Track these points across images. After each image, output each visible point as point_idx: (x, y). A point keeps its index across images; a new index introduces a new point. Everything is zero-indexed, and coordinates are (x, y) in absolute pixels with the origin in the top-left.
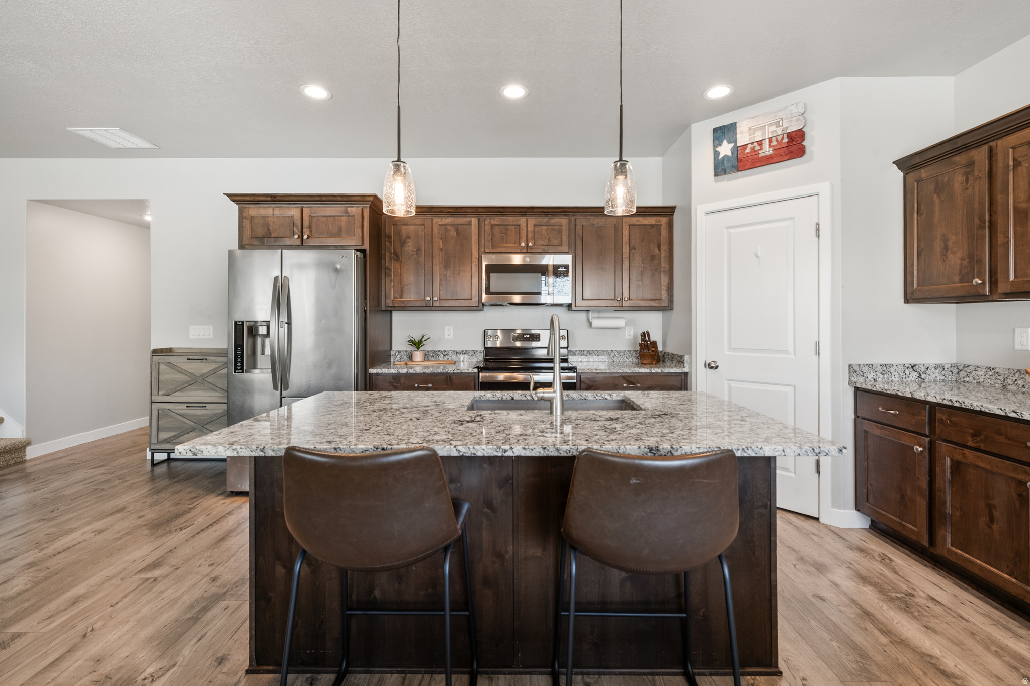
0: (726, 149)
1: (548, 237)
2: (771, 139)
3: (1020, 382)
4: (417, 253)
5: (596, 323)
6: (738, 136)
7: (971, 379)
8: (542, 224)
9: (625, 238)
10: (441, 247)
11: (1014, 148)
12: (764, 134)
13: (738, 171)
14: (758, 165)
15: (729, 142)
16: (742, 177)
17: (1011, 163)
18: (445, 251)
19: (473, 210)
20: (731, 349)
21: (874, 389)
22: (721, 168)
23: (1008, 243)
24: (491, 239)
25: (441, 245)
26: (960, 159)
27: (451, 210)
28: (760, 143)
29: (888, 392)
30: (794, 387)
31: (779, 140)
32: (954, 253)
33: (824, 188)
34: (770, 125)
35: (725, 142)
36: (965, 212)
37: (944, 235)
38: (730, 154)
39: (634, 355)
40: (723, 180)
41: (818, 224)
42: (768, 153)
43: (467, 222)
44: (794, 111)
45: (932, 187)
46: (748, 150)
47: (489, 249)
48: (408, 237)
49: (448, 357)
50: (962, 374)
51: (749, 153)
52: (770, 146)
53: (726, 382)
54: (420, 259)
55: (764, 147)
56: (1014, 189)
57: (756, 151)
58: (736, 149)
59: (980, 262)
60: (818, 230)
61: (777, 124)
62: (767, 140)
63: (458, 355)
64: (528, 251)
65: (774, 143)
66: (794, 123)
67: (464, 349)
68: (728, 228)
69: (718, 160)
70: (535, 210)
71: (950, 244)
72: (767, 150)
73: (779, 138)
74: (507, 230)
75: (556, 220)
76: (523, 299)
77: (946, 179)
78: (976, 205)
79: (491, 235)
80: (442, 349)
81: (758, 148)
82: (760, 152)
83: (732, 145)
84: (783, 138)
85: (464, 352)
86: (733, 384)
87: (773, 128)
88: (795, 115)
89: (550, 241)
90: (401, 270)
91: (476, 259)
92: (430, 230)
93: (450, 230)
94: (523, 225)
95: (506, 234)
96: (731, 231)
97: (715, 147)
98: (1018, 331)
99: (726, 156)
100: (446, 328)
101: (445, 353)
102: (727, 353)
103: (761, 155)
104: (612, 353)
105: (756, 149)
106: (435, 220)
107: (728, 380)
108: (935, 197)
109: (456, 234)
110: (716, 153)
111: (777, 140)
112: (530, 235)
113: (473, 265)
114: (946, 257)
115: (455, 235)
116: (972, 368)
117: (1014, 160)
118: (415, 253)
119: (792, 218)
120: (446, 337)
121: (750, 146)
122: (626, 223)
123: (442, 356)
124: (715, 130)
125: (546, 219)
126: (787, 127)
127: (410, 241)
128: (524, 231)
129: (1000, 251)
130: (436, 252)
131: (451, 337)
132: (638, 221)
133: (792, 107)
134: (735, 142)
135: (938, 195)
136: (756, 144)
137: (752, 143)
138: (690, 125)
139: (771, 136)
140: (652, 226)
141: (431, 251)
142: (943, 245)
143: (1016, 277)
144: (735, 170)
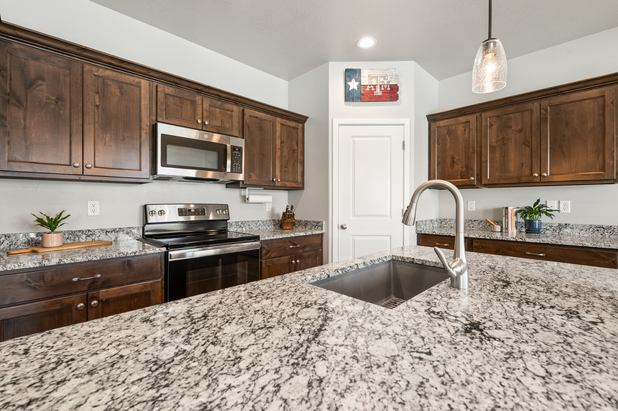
0: (353, 85)
1: (221, 119)
2: (381, 85)
3: (471, 225)
4: (57, 102)
5: (252, 199)
6: (362, 78)
7: (448, 225)
8: (217, 106)
9: (278, 134)
10: (98, 104)
11: (490, 118)
12: (377, 81)
13: (361, 101)
14: (373, 100)
15: (356, 81)
16: (362, 106)
17: (488, 124)
18: (104, 109)
19: (144, 71)
20: (354, 215)
21: (434, 234)
22: (350, 97)
23: (487, 161)
24: (164, 108)
25: (97, 100)
26: (462, 119)
27: (113, 62)
28: (375, 86)
29: (444, 234)
30: (391, 236)
31: (386, 88)
32: (457, 164)
33: (407, 122)
34: (381, 77)
35: (353, 80)
36: (464, 145)
37: (452, 156)
38: (356, 89)
39: (272, 223)
40: (350, 105)
41: (404, 142)
42: (379, 94)
43: (136, 82)
44: (393, 73)
45: (446, 131)
46: (367, 89)
47: (163, 118)
48: (41, 77)
49: (93, 238)
50: (443, 223)
51: (368, 91)
52: (380, 90)
53: (351, 237)
54: (62, 112)
55: (377, 90)
56: (489, 137)
57: (372, 91)
58: (360, 86)
59: (472, 169)
60: (404, 145)
61: (384, 78)
62: (379, 86)
63: (109, 234)
64: (204, 129)
65: (383, 89)
66: (393, 80)
67: (117, 226)
68: (353, 137)
69: (349, 91)
70: (212, 91)
71: (455, 160)
72: (378, 92)
73: (386, 87)
74: (182, 103)
75: (228, 106)
76: (197, 173)
77: (453, 128)
78: (471, 143)
79: (165, 104)
80: (84, 228)
81: (373, 89)
82: (375, 92)
83: (358, 83)
84: (387, 87)
85: (117, 230)
86: (355, 238)
87: (382, 79)
88: (394, 75)
89: (223, 124)
90: (25, 120)
91: (147, 126)
92: (80, 78)
93: (110, 85)
94: (200, 102)
95: (180, 107)
96: (355, 139)
97: (346, 82)
98: (469, 202)
99: (353, 89)
100: (90, 203)
101: (89, 233)
102: (352, 218)
103: (375, 94)
104: (258, 223)
105: (372, 90)
106: (87, 67)
107: (352, 236)
108: (447, 136)
109: (120, 92)
110: (346, 87)
111: (384, 87)
112: (205, 114)
113: (143, 132)
114: (454, 166)
115: (118, 93)
116: (448, 220)
117: (490, 123)
118: (53, 102)
119: (390, 137)
120: (90, 213)
121: (368, 87)
122: (278, 122)
123: (84, 236)
124: (347, 71)
125: (220, 103)
126: (390, 81)
127: (44, 84)
128: (199, 108)
129: (483, 165)
130: (89, 107)
131: (97, 213)
132: (286, 122)
133: (393, 70)
134: (360, 81)
135: (449, 135)
136: (372, 87)
137: (370, 85)
138: (328, 61)
139: (381, 84)
140: (294, 128)
141: (81, 105)
142: (451, 160)
143: (490, 177)
144: (359, 100)
